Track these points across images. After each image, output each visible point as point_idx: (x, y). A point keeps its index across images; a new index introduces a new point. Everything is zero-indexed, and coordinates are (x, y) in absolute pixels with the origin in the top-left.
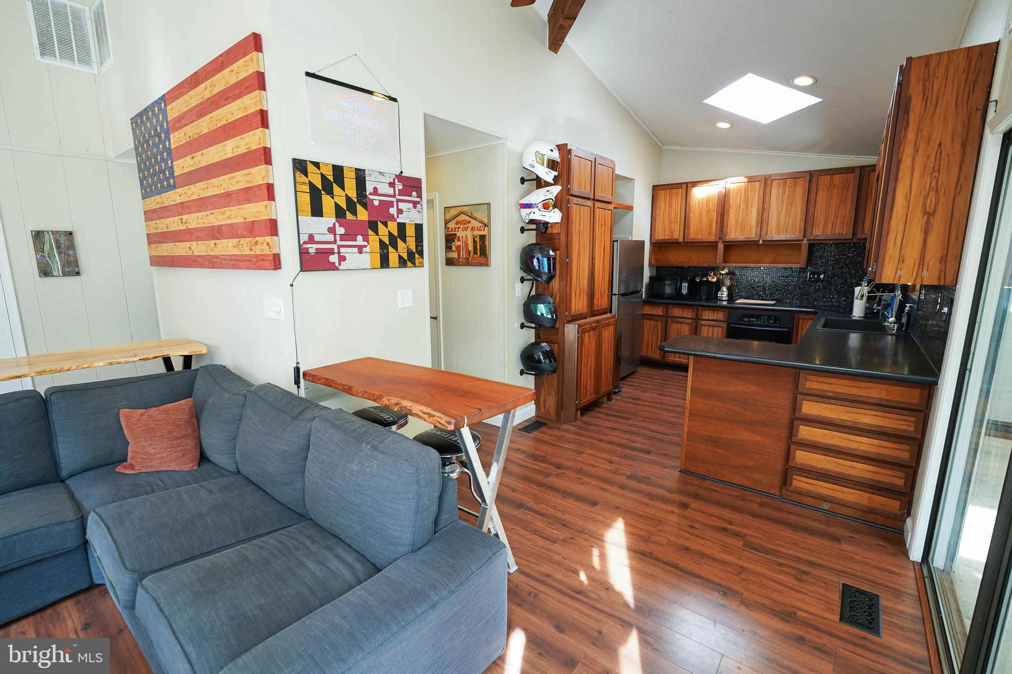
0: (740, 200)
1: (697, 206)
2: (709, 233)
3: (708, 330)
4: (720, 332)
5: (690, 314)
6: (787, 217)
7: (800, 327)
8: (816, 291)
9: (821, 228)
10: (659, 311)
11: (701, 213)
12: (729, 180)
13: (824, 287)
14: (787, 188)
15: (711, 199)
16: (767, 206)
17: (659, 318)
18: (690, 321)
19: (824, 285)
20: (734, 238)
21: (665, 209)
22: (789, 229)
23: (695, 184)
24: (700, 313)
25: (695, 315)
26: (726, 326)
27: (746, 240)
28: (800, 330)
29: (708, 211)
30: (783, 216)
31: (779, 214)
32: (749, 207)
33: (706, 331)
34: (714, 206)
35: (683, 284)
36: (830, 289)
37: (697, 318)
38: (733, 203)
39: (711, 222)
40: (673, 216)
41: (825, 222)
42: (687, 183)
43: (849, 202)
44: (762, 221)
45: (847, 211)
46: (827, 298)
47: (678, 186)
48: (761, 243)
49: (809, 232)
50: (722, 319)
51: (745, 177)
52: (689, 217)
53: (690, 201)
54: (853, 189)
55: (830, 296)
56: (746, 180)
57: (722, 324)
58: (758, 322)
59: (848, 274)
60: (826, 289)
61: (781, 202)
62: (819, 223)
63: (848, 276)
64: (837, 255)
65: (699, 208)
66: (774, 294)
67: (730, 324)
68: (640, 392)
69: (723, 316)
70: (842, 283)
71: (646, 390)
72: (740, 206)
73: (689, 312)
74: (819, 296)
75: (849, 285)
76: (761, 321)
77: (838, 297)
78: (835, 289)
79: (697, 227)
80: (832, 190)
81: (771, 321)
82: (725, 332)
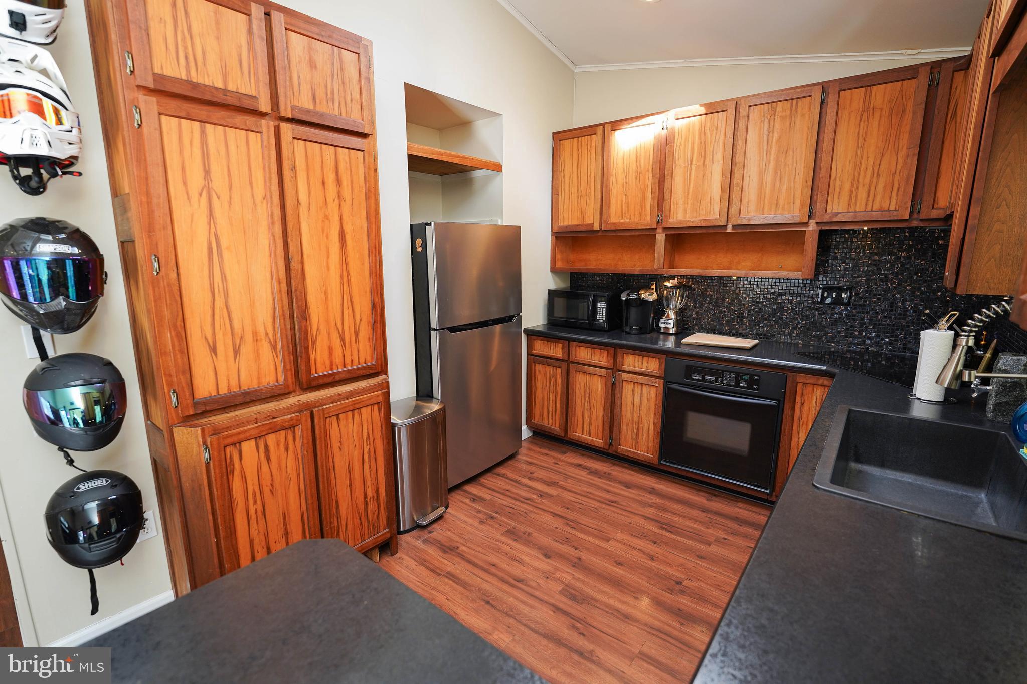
0: (693, 149)
1: (620, 164)
2: (641, 214)
3: (634, 390)
4: (653, 395)
5: (605, 360)
6: (778, 178)
7: (798, 399)
8: (835, 323)
9: (845, 197)
10: (557, 351)
11: (627, 177)
12: (672, 114)
13: (851, 316)
14: (777, 120)
15: (643, 151)
16: (739, 158)
17: (558, 363)
18: (604, 372)
19: (851, 312)
20: (681, 222)
21: (571, 173)
22: (781, 202)
23: (616, 125)
24: (619, 359)
25: (611, 361)
26: (662, 386)
27: (704, 225)
28: (798, 406)
29: (639, 173)
30: (769, 178)
31: (761, 173)
32: (707, 162)
33: (630, 392)
34: (647, 163)
35: (599, 305)
36: (862, 319)
37: (615, 369)
38: (681, 157)
39: (643, 192)
40: (583, 185)
41: (852, 187)
42: (603, 125)
43: (904, 141)
44: (730, 189)
45: (900, 161)
46: (856, 337)
47: (588, 131)
48: (729, 229)
49: (819, 207)
50: (656, 372)
51: (701, 105)
52: (607, 186)
53: (609, 156)
54: (914, 112)
55: (860, 332)
56: (702, 110)
57: (656, 382)
58: (718, 384)
59: (898, 293)
60: (853, 319)
61: (765, 148)
62: (841, 189)
63: (898, 296)
64: (876, 254)
65: (624, 168)
66: (758, 325)
67: (669, 382)
68: (476, 524)
69: (658, 367)
70: (886, 310)
71: (493, 518)
72: (691, 161)
73: (602, 356)
74: (839, 332)
75: (900, 314)
76: (725, 382)
77: (877, 336)
78: (870, 320)
79: (622, 204)
80: (868, 118)
81: (743, 384)
82: (661, 397)
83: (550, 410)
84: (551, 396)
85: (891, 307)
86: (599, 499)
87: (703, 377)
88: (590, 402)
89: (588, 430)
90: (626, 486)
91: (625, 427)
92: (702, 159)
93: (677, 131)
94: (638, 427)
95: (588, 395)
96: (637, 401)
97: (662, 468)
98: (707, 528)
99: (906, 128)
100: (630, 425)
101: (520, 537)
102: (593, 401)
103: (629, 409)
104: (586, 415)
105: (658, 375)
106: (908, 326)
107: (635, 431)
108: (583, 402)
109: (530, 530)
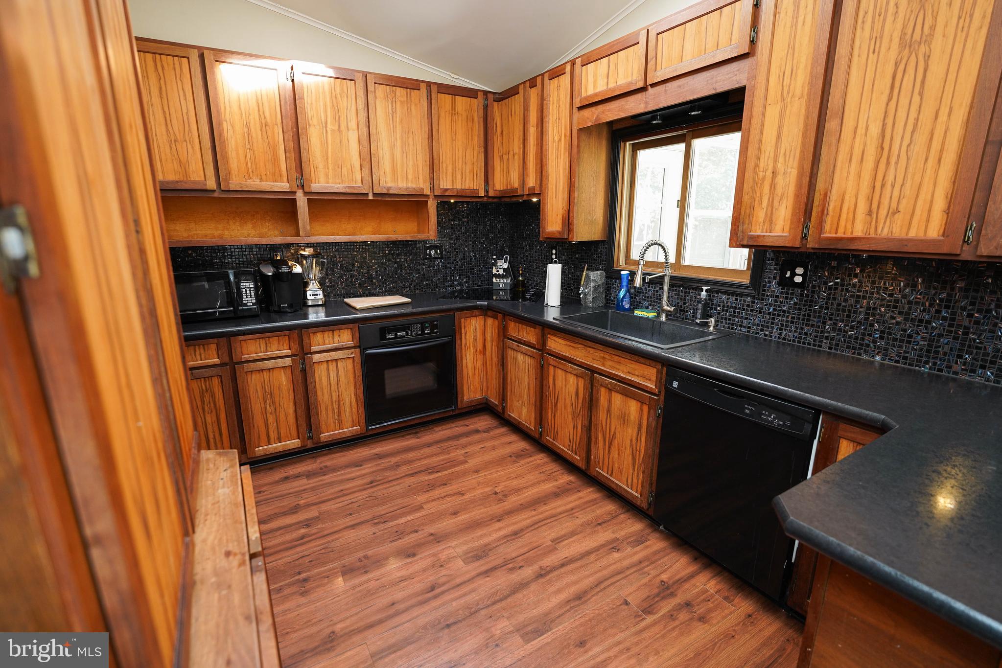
0: (326, 111)
1: (235, 108)
2: (274, 174)
3: (328, 369)
4: (350, 367)
5: (286, 347)
6: (405, 155)
9: (449, 177)
11: (248, 127)
12: (297, 65)
14: (398, 104)
15: (265, 98)
17: (214, 372)
18: (287, 362)
20: (325, 188)
22: (410, 177)
24: (306, 341)
25: (295, 347)
26: (359, 354)
27: (348, 191)
29: (264, 126)
30: (398, 152)
31: (392, 147)
32: (342, 127)
33: (324, 373)
34: (273, 114)
35: (243, 285)
37: (303, 353)
38: (313, 117)
39: (273, 148)
41: (453, 170)
42: (200, 49)
43: (476, 142)
44: (369, 159)
48: (371, 197)
50: (351, 343)
51: (334, 68)
52: (221, 134)
53: (216, 94)
54: (479, 123)
56: (332, 73)
57: (352, 353)
58: (410, 337)
59: (466, 247)
60: (446, 268)
61: (392, 126)
62: (446, 170)
63: (466, 249)
64: (452, 220)
65: (241, 114)
66: (386, 283)
67: (364, 349)
68: (302, 600)
69: (351, 337)
70: (462, 259)
71: (305, 580)
72: (326, 123)
73: (281, 343)
74: (439, 279)
75: (469, 261)
76: (413, 333)
77: (460, 278)
78: (455, 268)
79: (246, 159)
80: (456, 119)
81: (427, 331)
82: (358, 367)
83: (211, 436)
84: (209, 419)
85: (464, 257)
86: (358, 489)
87: (396, 335)
88: (274, 403)
89: (276, 436)
90: (357, 466)
91: (324, 412)
92: (337, 123)
93: (305, 86)
94: (339, 404)
95: (269, 396)
96: (333, 380)
97: (371, 433)
98: (449, 454)
99: (476, 132)
100: (330, 407)
101: (364, 567)
102: (277, 400)
103: (325, 391)
104: (271, 419)
105: (353, 345)
106: (473, 269)
107: (336, 411)
108: (263, 405)
109: (361, 554)
